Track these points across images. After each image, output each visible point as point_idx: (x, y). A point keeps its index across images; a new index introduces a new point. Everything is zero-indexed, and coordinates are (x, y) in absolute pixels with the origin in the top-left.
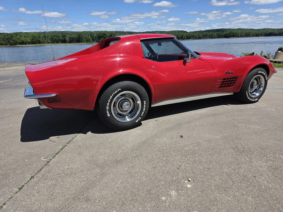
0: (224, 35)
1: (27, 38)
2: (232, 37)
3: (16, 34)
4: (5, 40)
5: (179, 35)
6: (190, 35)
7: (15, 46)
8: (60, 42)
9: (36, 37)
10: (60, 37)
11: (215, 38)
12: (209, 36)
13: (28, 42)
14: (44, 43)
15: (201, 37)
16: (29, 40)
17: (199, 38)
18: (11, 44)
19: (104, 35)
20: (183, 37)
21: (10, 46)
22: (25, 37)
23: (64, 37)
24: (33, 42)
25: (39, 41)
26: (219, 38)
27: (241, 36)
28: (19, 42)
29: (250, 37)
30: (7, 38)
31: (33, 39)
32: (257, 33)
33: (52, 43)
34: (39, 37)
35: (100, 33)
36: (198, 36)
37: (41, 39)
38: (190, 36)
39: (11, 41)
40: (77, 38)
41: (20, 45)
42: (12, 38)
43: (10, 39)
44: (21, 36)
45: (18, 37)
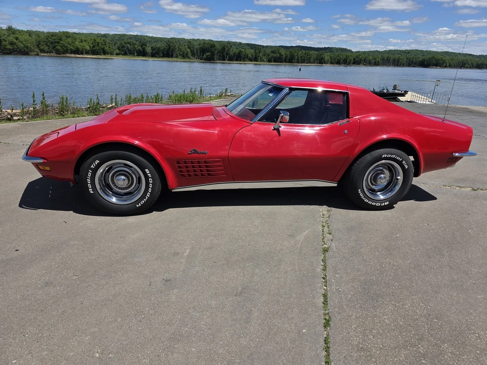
0: (420, 61)
1: (84, 43)
2: (433, 66)
3: (67, 35)
4: (48, 44)
5: (341, 57)
6: (361, 57)
7: (64, 57)
8: (136, 54)
9: (98, 43)
10: (136, 46)
11: (403, 65)
12: (393, 61)
13: (86, 50)
14: (112, 54)
15: (378, 62)
16: (88, 48)
17: (376, 64)
18: (58, 52)
19: (212, 47)
20: (348, 61)
21: (56, 55)
22: (82, 41)
23: (143, 47)
24: (94, 52)
25: (103, 49)
26: (411, 67)
27: (450, 66)
28: (71, 49)
29: (467, 68)
30: (53, 41)
31: (94, 46)
32: (480, 62)
33: (122, 55)
34: (105, 43)
35: (204, 43)
36: (374, 61)
37: (107, 48)
38: (361, 59)
39: (58, 47)
40: (165, 48)
41: (73, 55)
42: (61, 42)
43: (56, 42)
44: (76, 39)
45: (70, 40)
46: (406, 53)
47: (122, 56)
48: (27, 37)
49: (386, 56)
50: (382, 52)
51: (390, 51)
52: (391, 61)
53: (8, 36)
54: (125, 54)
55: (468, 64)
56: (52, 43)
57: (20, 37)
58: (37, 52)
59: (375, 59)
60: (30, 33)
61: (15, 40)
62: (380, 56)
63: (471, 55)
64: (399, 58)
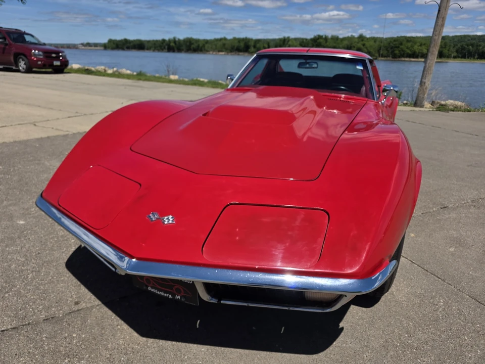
1: (423, 47)
3: (409, 39)
4: (388, 49)
7: (399, 60)
8: (476, 57)
10: (481, 48)
13: (423, 54)
14: (449, 57)
18: (395, 57)
21: (391, 59)
22: (421, 45)
28: (408, 53)
30: (393, 46)
33: (462, 58)
39: (397, 52)
41: (407, 59)
42: (401, 47)
43: (396, 47)
44: (415, 43)
45: (409, 44)
47: (460, 59)
48: (372, 43)
53: (358, 43)
54: (464, 57)
56: (392, 48)
57: (367, 44)
58: (376, 57)
60: (375, 39)
61: (362, 46)
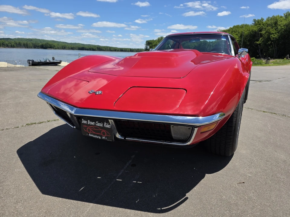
0: (41, 45)
2: (49, 48)
11: (31, 48)
15: (13, 45)
17: (13, 47)
27: (58, 48)
29: (67, 49)
32: (72, 46)
36: (10, 45)
46: (29, 40)
49: (18, 42)
50: (13, 39)
51: (19, 39)
52: (22, 45)
55: (67, 47)
59: (11, 43)
62: (13, 41)
63: (66, 43)
64: (27, 43)
